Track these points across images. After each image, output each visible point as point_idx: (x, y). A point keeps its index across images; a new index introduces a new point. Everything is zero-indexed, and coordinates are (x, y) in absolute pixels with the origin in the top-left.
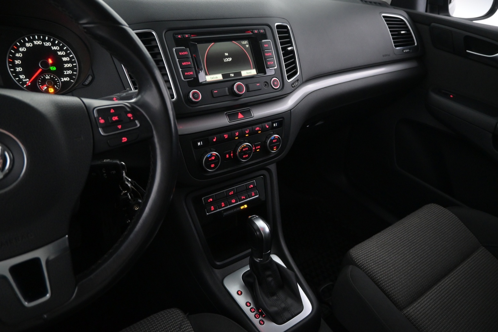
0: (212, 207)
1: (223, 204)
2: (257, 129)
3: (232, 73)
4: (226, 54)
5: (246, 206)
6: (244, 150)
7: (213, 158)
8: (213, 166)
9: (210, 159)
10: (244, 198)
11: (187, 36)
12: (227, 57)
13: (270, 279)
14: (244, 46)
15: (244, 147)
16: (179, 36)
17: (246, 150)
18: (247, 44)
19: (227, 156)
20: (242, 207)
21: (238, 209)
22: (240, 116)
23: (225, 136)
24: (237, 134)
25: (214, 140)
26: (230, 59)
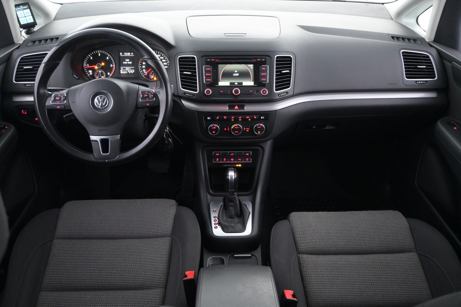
0: (217, 159)
1: (225, 159)
2: (248, 117)
3: (237, 82)
4: (236, 71)
5: (240, 165)
6: (235, 128)
7: (215, 128)
8: (214, 132)
9: (212, 128)
10: (240, 160)
11: (213, 60)
12: (236, 73)
13: (232, 208)
14: (249, 68)
15: (236, 126)
16: (209, 60)
17: (237, 128)
18: (252, 67)
19: (225, 129)
20: (237, 165)
21: (234, 165)
22: (236, 107)
23: (224, 117)
24: (233, 117)
25: (217, 118)
26: (238, 74)
